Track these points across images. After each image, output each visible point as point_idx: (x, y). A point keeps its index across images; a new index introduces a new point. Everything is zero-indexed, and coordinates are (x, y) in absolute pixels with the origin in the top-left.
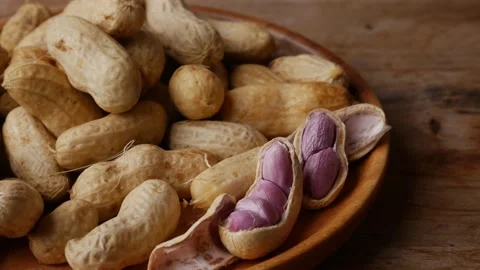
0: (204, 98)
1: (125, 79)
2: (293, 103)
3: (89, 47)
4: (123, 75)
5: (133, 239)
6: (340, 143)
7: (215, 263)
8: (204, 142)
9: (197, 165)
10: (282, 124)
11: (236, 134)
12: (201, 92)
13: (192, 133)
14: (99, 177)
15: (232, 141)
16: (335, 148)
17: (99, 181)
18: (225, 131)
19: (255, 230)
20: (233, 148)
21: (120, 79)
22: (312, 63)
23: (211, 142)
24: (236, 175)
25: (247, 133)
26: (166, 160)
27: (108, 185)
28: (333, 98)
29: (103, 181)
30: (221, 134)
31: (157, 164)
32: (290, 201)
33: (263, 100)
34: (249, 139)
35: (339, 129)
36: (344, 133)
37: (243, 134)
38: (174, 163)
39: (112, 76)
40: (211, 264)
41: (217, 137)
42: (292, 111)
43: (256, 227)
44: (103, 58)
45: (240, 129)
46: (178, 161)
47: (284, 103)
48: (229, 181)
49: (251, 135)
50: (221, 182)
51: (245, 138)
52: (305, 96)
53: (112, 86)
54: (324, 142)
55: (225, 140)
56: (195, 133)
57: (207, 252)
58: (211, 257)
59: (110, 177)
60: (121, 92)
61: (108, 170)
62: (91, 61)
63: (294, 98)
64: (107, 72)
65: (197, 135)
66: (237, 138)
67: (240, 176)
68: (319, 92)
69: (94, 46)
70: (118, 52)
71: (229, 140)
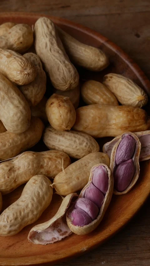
0: (64, 124)
1: (23, 120)
2: (114, 122)
3: (4, 98)
4: (22, 118)
5: (22, 213)
6: (137, 155)
7: (63, 234)
8: (63, 146)
9: (58, 166)
10: (107, 132)
11: (80, 144)
12: (63, 122)
13: (57, 139)
14: (4, 175)
15: (78, 148)
16: (134, 159)
17: (5, 178)
18: (75, 141)
19: (85, 227)
20: (78, 151)
21: (20, 120)
22: (128, 88)
23: (67, 147)
24: (78, 178)
25: (87, 143)
26: (41, 163)
27: (9, 180)
28: (136, 120)
29: (6, 178)
30: (72, 143)
31: (36, 167)
32: (105, 200)
33: (98, 120)
34: (88, 146)
35: (137, 146)
36: (140, 149)
37: (85, 144)
38: (45, 165)
39: (16, 118)
40: (61, 235)
41: (70, 144)
42: (113, 126)
43: (85, 225)
44: (11, 106)
45: (83, 141)
46: (48, 164)
47: (109, 121)
48: (74, 183)
49: (89, 144)
50: (70, 184)
51: (86, 146)
52: (121, 119)
53: (15, 124)
54: (128, 157)
55: (74, 147)
56: (58, 140)
57: (59, 228)
58: (61, 231)
59: (10, 175)
60: (20, 126)
61: (10, 170)
62: (4, 107)
63: (115, 119)
64: (13, 116)
65: (59, 141)
66: (81, 146)
67: (80, 179)
68: (129, 117)
69: (6, 98)
70: (20, 102)
71: (76, 147)
